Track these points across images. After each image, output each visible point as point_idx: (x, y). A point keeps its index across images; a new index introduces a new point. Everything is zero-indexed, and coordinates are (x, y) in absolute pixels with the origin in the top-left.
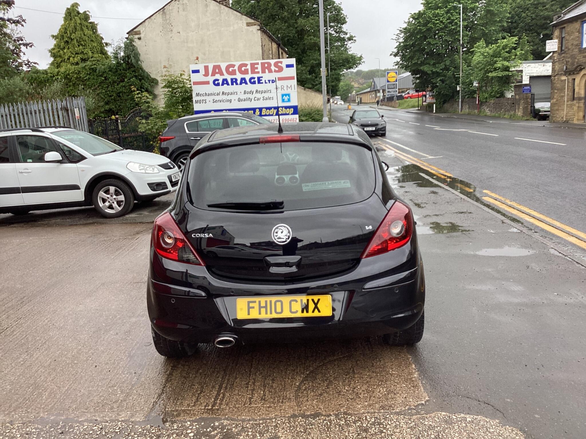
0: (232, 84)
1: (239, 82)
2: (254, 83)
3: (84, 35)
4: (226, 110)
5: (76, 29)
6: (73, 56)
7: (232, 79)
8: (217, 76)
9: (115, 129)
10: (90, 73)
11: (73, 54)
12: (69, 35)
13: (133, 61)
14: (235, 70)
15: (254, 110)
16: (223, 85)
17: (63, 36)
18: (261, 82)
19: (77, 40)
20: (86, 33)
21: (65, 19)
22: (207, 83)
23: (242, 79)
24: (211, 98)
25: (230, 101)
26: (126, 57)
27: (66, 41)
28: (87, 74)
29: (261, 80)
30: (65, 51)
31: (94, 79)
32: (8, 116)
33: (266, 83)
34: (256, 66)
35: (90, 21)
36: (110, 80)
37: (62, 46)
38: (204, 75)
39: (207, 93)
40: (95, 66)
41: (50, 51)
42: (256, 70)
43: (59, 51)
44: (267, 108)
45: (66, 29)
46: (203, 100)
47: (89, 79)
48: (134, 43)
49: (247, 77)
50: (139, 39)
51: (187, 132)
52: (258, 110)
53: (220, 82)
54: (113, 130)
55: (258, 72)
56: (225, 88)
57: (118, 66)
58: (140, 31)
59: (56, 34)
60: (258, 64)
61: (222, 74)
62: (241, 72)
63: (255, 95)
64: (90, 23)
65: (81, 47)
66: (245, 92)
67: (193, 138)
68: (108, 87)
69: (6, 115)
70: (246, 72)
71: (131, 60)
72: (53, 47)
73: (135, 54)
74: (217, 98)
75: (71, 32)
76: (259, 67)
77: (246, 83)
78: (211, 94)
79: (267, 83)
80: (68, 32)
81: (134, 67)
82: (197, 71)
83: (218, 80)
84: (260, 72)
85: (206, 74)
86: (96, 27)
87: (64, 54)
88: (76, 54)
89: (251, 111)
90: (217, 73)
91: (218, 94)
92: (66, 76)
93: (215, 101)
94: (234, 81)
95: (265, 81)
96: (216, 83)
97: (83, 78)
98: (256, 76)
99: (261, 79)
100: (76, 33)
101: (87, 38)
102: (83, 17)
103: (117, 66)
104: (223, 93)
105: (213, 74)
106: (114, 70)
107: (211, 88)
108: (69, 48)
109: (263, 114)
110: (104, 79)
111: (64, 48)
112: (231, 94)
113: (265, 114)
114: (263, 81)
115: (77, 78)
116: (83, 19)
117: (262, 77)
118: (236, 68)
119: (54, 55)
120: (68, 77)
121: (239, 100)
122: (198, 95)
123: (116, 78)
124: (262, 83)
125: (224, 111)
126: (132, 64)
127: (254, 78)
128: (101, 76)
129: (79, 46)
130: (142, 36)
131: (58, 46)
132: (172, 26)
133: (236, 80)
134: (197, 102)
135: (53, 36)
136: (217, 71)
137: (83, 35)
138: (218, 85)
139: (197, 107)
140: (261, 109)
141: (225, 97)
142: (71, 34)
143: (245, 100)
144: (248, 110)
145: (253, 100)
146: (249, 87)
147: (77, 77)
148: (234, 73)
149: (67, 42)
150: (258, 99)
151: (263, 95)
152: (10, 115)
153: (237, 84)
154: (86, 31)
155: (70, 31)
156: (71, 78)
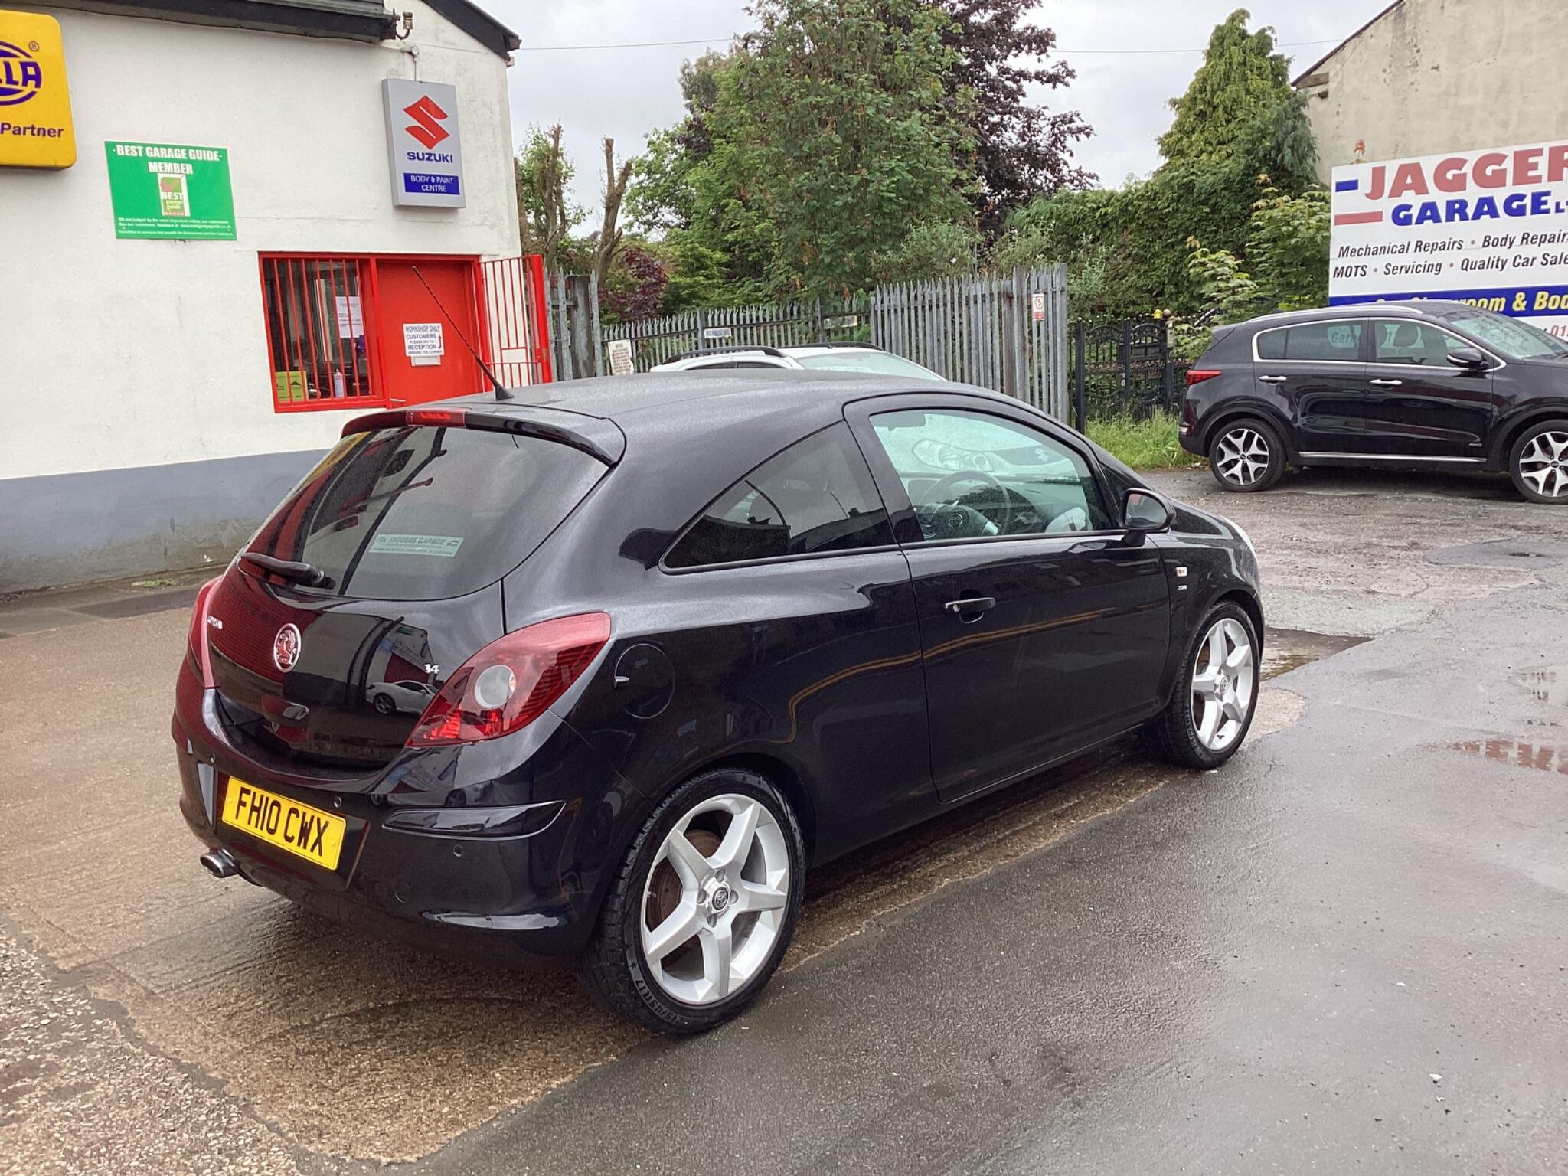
0: (1450, 218)
1: (1470, 211)
2: (1520, 211)
3: (1248, 92)
4: (1421, 295)
5: (1229, 78)
6: (1210, 149)
7: (1450, 204)
8: (1408, 197)
9: (1153, 345)
10: (1180, 197)
11: (1210, 144)
12: (1209, 96)
13: (1287, 158)
14: (1465, 175)
15: (1509, 294)
16: (1420, 221)
17: (1194, 100)
18: (1543, 207)
19: (1225, 108)
20: (1251, 88)
21: (1209, 55)
22: (1376, 217)
23: (1483, 201)
24: (1380, 261)
25: (1438, 268)
26: (1272, 148)
27: (1201, 111)
28: (1173, 198)
29: (1545, 203)
30: (1194, 138)
31: (1186, 211)
32: (906, 310)
33: (1558, 210)
34: (1531, 160)
35: (1271, 54)
36: (1223, 213)
37: (1187, 125)
38: (1368, 196)
39: (1371, 246)
40: (1194, 177)
41: (1161, 141)
42: (1531, 173)
43: (1181, 139)
44: (1552, 290)
45: (1205, 80)
46: (1357, 267)
47: (1176, 211)
48: (1304, 111)
49: (1500, 196)
50: (1323, 96)
51: (1256, 358)
52: (1523, 295)
53: (1415, 213)
54: (1146, 347)
55: (1538, 179)
56: (1428, 231)
57: (1248, 175)
58: (1327, 74)
59: (1182, 96)
60: (1539, 152)
61: (1422, 189)
62: (1481, 180)
63: (1518, 249)
64: (1272, 58)
65: (1232, 126)
66: (1486, 242)
67: (1266, 377)
68: (1216, 232)
69: (903, 309)
70: (1498, 180)
71: (1283, 157)
72: (1169, 130)
73: (1295, 139)
74: (1398, 260)
75: (1215, 86)
76: (1543, 162)
77: (1494, 214)
78: (1383, 250)
79: (1563, 211)
80: (1208, 88)
81: (1291, 174)
82: (1352, 185)
83: (1407, 208)
84: (1545, 178)
85: (1376, 193)
86: (1286, 69)
87: (1191, 144)
88: (1220, 143)
89: (1498, 300)
90: (1409, 187)
91: (1403, 250)
92: (1126, 205)
93: (1390, 270)
94: (1456, 210)
95: (1558, 204)
96: (1401, 217)
97: (1162, 210)
98: (1528, 190)
99: (1543, 198)
100: (1228, 88)
101: (1253, 100)
102: (1254, 46)
103: (1244, 174)
104: (1419, 245)
105: (1396, 192)
106: (1236, 186)
107: (1386, 232)
108: (1202, 132)
109: (1536, 307)
110: (1208, 210)
111: (1194, 129)
112: (1442, 248)
113: (1543, 307)
114: (1551, 206)
115: (1148, 210)
116: (1251, 50)
117: (1548, 194)
118: (1468, 169)
119: (1166, 152)
120: (1130, 208)
121: (1466, 265)
122: (1344, 252)
123: (1239, 207)
124: (1547, 211)
125: (1416, 300)
126: (1284, 169)
127: (1521, 197)
128: (1204, 203)
129: (1228, 122)
130: (1331, 87)
131: (1180, 125)
132: (1418, 51)
133: (1464, 204)
134: (1338, 273)
135: (1174, 102)
136: (1409, 181)
137: (1243, 93)
138: (1407, 221)
139: (1336, 287)
140: (1531, 293)
141: (1423, 258)
142: (1213, 92)
143: (1482, 266)
144: (1490, 294)
145: (1509, 264)
146: (1504, 225)
147: (1149, 207)
148: (1459, 183)
149: (1202, 115)
150: (1527, 262)
151: (1546, 247)
152: (909, 308)
153: (1464, 217)
154: (1255, 83)
155: (1212, 86)
156: (1136, 212)
